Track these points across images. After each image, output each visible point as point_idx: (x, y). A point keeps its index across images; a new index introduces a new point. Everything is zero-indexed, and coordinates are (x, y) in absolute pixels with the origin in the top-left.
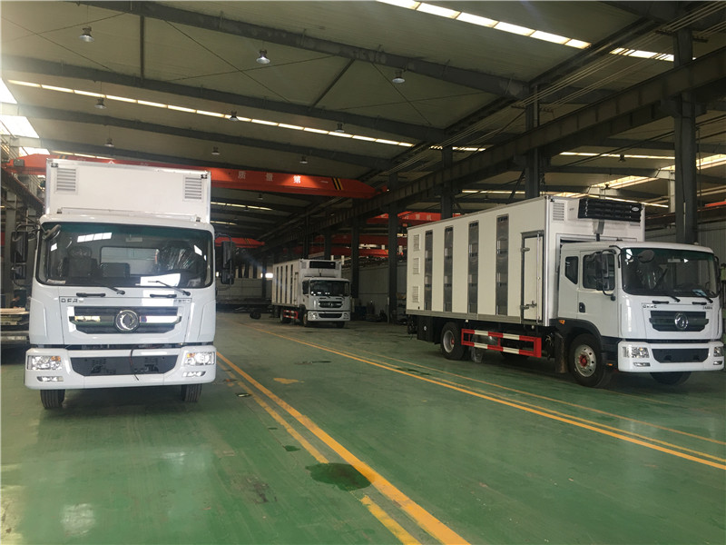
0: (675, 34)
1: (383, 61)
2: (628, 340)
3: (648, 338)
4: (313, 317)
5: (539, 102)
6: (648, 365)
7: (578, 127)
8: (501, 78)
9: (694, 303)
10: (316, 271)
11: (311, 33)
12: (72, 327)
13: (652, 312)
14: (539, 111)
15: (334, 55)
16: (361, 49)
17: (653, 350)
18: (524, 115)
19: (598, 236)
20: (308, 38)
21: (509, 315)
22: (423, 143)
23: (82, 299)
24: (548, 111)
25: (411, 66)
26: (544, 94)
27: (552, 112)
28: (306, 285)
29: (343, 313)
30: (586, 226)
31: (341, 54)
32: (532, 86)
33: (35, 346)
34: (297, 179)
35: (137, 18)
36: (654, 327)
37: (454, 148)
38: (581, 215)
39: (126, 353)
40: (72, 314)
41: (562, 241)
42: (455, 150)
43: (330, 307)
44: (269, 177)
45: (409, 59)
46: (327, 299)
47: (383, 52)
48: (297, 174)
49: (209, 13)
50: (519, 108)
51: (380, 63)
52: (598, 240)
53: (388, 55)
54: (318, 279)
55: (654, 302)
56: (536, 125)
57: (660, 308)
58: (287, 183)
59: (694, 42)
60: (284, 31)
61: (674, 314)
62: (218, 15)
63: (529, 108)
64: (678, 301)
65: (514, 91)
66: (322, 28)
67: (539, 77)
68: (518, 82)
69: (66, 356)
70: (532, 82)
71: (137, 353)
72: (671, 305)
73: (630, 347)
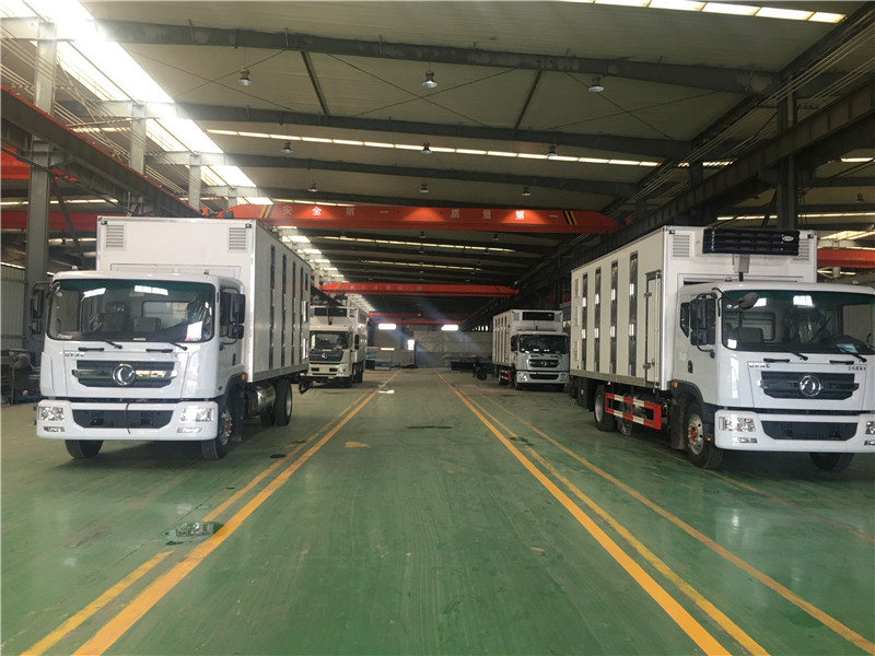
1: (576, 67)
2: (730, 408)
3: (756, 406)
4: (523, 378)
6: (755, 441)
8: (740, 71)
9: (832, 362)
10: (530, 324)
11: (482, 45)
12: (75, 380)
13: (763, 373)
15: (516, 68)
16: (545, 56)
17: (763, 422)
19: (741, 275)
20: (479, 51)
21: (637, 376)
22: (669, 161)
23: (83, 353)
25: (613, 70)
28: (514, 339)
29: (560, 374)
30: (724, 264)
31: (522, 66)
33: (47, 398)
34: (520, 215)
35: (298, 54)
36: (766, 392)
37: (705, 164)
38: (706, 250)
39: (121, 407)
40: (75, 368)
41: (686, 283)
42: (707, 167)
43: (542, 366)
44: (487, 214)
45: (608, 62)
46: (540, 357)
47: (575, 57)
48: (520, 208)
49: (367, 39)
51: (571, 70)
52: (741, 279)
53: (582, 60)
54: (534, 333)
55: (766, 360)
57: (774, 367)
58: (509, 220)
60: (453, 48)
61: (799, 376)
62: (378, 40)
64: (805, 358)
65: (759, 86)
66: (492, 39)
68: (762, 73)
69: (68, 407)
71: (133, 407)
72: (793, 364)
73: (733, 418)
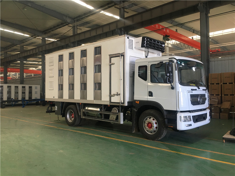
0: (120, 9)
5: (77, 26)
7: (90, 35)
14: (77, 28)
18: (72, 29)
24: (80, 29)
26: (79, 23)
27: (81, 30)
32: (75, 20)
50: (70, 27)
56: (76, 33)
59: (125, 13)
63: (74, 27)
67: (77, 17)
70: (74, 18)
